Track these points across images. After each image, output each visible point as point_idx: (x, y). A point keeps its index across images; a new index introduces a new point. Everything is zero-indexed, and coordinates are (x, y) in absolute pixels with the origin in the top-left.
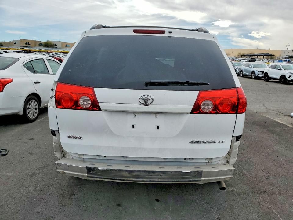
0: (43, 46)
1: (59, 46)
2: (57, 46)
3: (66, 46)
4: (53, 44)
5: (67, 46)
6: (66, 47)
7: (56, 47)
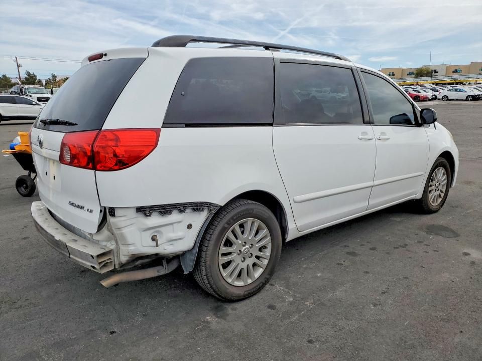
0: (413, 76)
1: (442, 72)
2: (437, 72)
3: (453, 72)
4: (430, 70)
5: (456, 71)
6: (455, 74)
7: (436, 74)
